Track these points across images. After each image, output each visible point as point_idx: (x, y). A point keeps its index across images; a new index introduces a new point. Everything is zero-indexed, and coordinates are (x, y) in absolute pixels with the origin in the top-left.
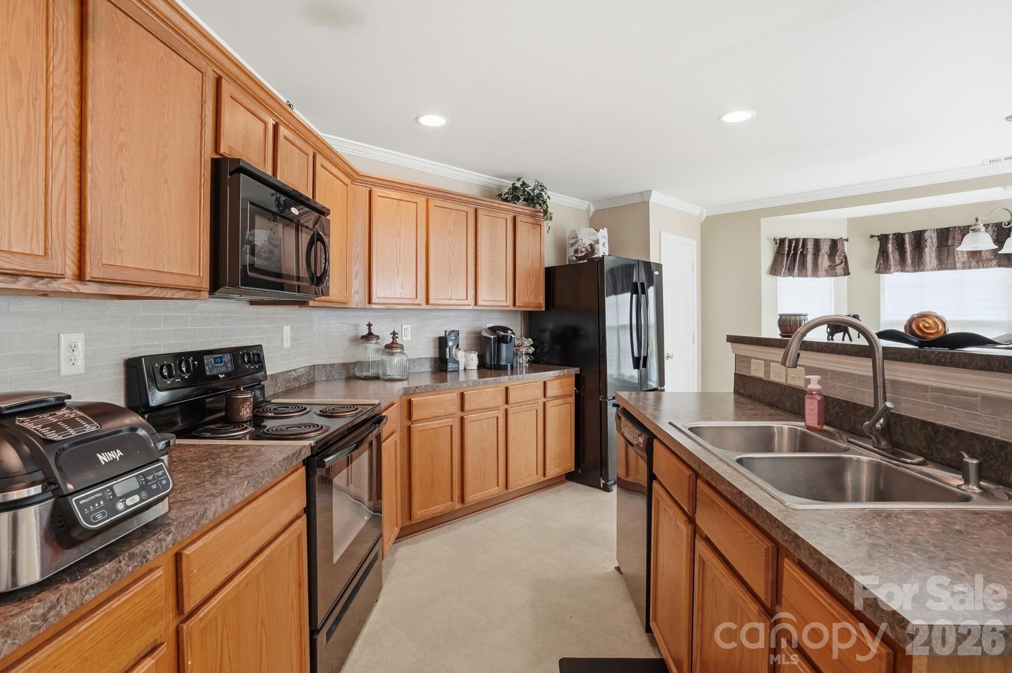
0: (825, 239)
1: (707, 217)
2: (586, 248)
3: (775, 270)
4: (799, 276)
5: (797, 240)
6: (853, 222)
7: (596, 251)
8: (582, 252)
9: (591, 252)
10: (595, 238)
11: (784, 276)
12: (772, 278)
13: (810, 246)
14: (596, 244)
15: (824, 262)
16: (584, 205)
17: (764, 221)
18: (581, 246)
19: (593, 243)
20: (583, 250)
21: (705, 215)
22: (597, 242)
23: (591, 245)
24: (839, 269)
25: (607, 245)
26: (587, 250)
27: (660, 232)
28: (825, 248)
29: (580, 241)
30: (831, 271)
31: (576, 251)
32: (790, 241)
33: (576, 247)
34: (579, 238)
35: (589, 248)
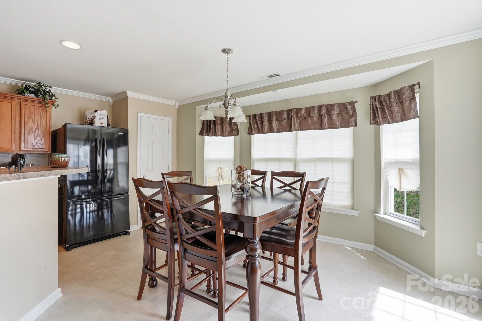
0: (226, 118)
1: (179, 106)
2: (89, 120)
7: (94, 122)
8: (88, 123)
9: (91, 122)
10: (93, 115)
14: (94, 118)
16: (107, 99)
17: (197, 108)
18: (87, 119)
20: (88, 121)
21: (177, 105)
22: (94, 117)
23: (92, 119)
24: (234, 132)
26: (90, 121)
27: (137, 113)
28: (226, 122)
29: (86, 117)
30: (230, 134)
31: (86, 122)
34: (86, 115)
35: (90, 120)
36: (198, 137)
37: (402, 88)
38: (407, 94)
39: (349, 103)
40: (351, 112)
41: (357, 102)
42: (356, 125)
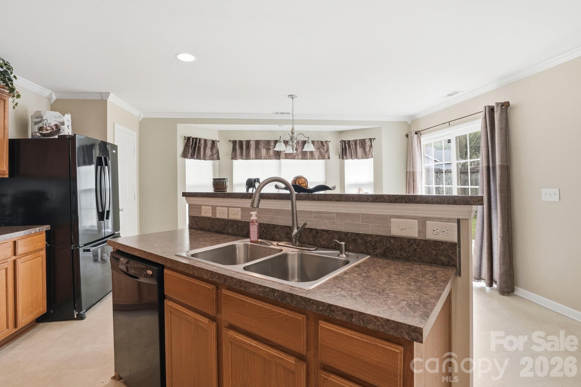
0: (209, 140)
1: (144, 119)
2: (51, 127)
3: (185, 155)
4: (197, 159)
5: (196, 139)
6: (221, 132)
7: (61, 131)
8: (47, 130)
9: (55, 131)
10: (61, 120)
11: (189, 159)
12: (182, 159)
13: (202, 142)
14: (61, 125)
15: (208, 152)
16: (47, 93)
17: (179, 126)
18: (46, 125)
19: (58, 124)
20: (48, 128)
21: (142, 117)
22: (63, 124)
23: (56, 126)
24: (215, 156)
25: (70, 127)
26: (53, 129)
27: (114, 124)
28: (209, 145)
29: (46, 121)
30: (211, 158)
31: (41, 129)
32: (193, 139)
33: (40, 125)
34: (44, 118)
35: (54, 128)
36: (180, 159)
37: (366, 139)
38: (368, 143)
39: (326, 142)
40: (325, 148)
41: (330, 142)
42: (329, 158)
